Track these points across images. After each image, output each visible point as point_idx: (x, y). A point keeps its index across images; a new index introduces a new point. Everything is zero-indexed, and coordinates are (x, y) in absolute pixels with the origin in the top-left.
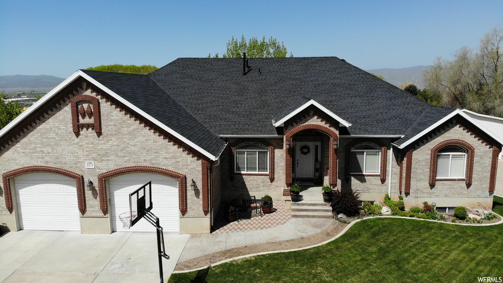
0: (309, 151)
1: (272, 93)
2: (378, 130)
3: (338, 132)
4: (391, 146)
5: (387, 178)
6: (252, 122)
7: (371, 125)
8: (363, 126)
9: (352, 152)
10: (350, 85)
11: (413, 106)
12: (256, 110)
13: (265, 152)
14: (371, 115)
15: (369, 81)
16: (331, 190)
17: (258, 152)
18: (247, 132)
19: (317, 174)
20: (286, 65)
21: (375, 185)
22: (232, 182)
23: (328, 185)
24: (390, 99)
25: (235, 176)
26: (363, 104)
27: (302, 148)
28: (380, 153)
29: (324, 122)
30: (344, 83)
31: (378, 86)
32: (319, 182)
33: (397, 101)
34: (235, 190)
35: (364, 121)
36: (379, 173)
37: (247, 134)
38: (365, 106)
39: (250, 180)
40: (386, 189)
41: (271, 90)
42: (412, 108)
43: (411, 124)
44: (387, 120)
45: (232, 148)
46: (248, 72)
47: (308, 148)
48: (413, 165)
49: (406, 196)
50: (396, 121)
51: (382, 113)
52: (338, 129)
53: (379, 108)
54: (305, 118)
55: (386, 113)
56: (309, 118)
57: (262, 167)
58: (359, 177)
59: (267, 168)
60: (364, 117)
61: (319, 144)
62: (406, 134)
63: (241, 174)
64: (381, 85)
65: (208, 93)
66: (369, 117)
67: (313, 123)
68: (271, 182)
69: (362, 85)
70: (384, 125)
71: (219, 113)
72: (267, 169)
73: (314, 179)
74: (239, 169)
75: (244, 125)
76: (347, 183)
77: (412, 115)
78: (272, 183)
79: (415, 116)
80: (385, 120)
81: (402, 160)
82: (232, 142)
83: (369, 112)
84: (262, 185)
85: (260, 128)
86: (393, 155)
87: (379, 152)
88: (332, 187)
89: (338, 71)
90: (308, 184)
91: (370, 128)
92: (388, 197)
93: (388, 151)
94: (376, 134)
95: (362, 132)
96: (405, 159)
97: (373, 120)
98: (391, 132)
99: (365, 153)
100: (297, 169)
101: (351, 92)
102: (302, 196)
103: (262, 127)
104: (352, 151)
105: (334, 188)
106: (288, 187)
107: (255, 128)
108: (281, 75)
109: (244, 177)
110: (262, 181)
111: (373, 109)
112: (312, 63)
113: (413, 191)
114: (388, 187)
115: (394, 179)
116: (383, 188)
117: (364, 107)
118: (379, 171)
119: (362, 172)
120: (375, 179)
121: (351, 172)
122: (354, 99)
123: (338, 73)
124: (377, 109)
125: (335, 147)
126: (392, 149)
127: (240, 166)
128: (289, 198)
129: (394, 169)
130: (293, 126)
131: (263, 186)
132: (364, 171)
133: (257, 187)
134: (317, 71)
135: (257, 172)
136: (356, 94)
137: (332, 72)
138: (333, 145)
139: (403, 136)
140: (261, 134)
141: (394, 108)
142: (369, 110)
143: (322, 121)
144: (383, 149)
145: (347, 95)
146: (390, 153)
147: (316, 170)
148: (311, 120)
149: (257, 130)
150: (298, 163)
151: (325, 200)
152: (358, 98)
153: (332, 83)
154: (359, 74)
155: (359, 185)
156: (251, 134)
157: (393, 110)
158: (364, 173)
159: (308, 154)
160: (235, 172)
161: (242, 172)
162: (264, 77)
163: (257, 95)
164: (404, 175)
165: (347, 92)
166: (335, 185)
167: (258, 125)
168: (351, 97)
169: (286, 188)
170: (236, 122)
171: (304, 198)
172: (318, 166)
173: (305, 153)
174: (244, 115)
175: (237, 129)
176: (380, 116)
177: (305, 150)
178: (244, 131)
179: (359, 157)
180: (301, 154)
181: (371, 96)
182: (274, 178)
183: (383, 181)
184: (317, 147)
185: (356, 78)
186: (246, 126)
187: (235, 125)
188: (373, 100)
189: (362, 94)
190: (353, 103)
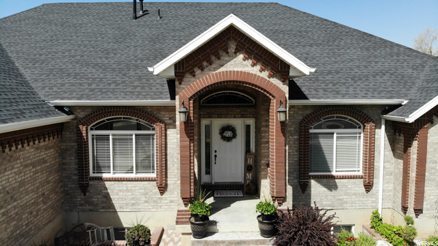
0: (234, 136)
1: (174, 40)
2: (359, 92)
3: (287, 88)
4: (383, 122)
5: (375, 181)
6: (127, 79)
7: (344, 84)
8: (330, 86)
9: (311, 134)
10: (300, 32)
11: (406, 57)
12: (139, 62)
13: (149, 135)
14: (342, 70)
15: (328, 28)
16: (276, 209)
17: (136, 135)
18: (111, 95)
19: (249, 176)
20: (203, 10)
21: (355, 194)
22: (85, 195)
23: (269, 199)
24: (368, 49)
25: (91, 183)
26: (325, 55)
27: (223, 130)
28: (362, 135)
29: (258, 67)
30: (291, 30)
31: (344, 33)
32: (251, 191)
33: (379, 51)
34: (91, 210)
35: (330, 79)
36: (361, 173)
37: (110, 98)
38: (329, 58)
39: (120, 191)
40: (373, 202)
41: (173, 37)
42: (405, 60)
43: (413, 83)
44: (371, 77)
45: (81, 127)
46: (142, 16)
47: (231, 129)
48: (429, 156)
49: (417, 216)
50: (385, 78)
51: (358, 67)
52: (287, 82)
53: (352, 60)
54: (219, 59)
55: (366, 67)
56: (227, 58)
57: (144, 165)
58: (325, 180)
59: (153, 167)
60: (330, 73)
61: (251, 122)
62: (410, 97)
63: (100, 179)
64: (347, 33)
65: (65, 40)
66: (337, 72)
67: (236, 69)
68: (162, 193)
69: (319, 32)
70: (366, 83)
71: (71, 66)
72: (153, 169)
73: (243, 185)
74: (98, 168)
75: (110, 84)
76: (303, 192)
77: (410, 71)
78: (164, 196)
79: (415, 71)
80: (366, 76)
81: (408, 145)
82: (81, 115)
83: (337, 65)
84: (143, 199)
85: (138, 89)
86: (387, 139)
87: (360, 133)
88: (276, 203)
89: (280, 17)
90: (232, 194)
91: (343, 89)
92: (377, 217)
93: (377, 130)
94: (356, 97)
95: (330, 95)
96: (415, 143)
97: (346, 76)
98: (382, 95)
99: (335, 135)
100: (215, 168)
101: (302, 40)
102: (214, 223)
103: (143, 88)
104: (312, 131)
105: (280, 204)
106: (186, 205)
107: (129, 90)
108: (194, 19)
109: (107, 184)
110: (143, 191)
111: (343, 62)
112: (242, 8)
113: (429, 206)
114: (377, 199)
115: (388, 183)
116: (368, 199)
117: (327, 59)
118: (361, 169)
119: (330, 171)
120: (355, 183)
121: (311, 171)
122: (307, 48)
123: (281, 19)
124: (349, 62)
125: (282, 117)
126: (383, 127)
127: (101, 163)
128: (188, 228)
129: (388, 165)
130: (194, 76)
131: (146, 202)
132: (334, 169)
133: (133, 204)
134: (248, 17)
135: (133, 175)
136: (311, 42)
137: (271, 17)
138: (277, 114)
139: (405, 102)
140: (137, 98)
141: (377, 60)
142: (336, 62)
143: (253, 65)
144: (368, 126)
145: (296, 44)
146: (381, 134)
147: (248, 168)
148: (232, 62)
149: (131, 92)
150: (216, 156)
151: (264, 233)
152: (315, 47)
153: (271, 30)
154: (312, 20)
155: (326, 196)
156: (117, 98)
157: (376, 62)
158: (334, 173)
159: (234, 140)
160: (92, 174)
161: (105, 176)
162: (165, 22)
163: (147, 42)
164: (413, 174)
165: (296, 40)
166: (282, 199)
167: (136, 83)
168: (304, 46)
169: (183, 208)
170: (94, 79)
171: (219, 227)
172: (250, 161)
173: (228, 139)
174: (113, 70)
175: (92, 90)
176: (356, 70)
177: (228, 134)
178: (104, 93)
179: (323, 142)
180: (222, 141)
181: (336, 45)
182: (166, 185)
183: (368, 187)
184: (248, 127)
185: (308, 25)
186: (113, 86)
187: (90, 85)
188: (339, 50)
189: (320, 42)
190: (307, 54)
